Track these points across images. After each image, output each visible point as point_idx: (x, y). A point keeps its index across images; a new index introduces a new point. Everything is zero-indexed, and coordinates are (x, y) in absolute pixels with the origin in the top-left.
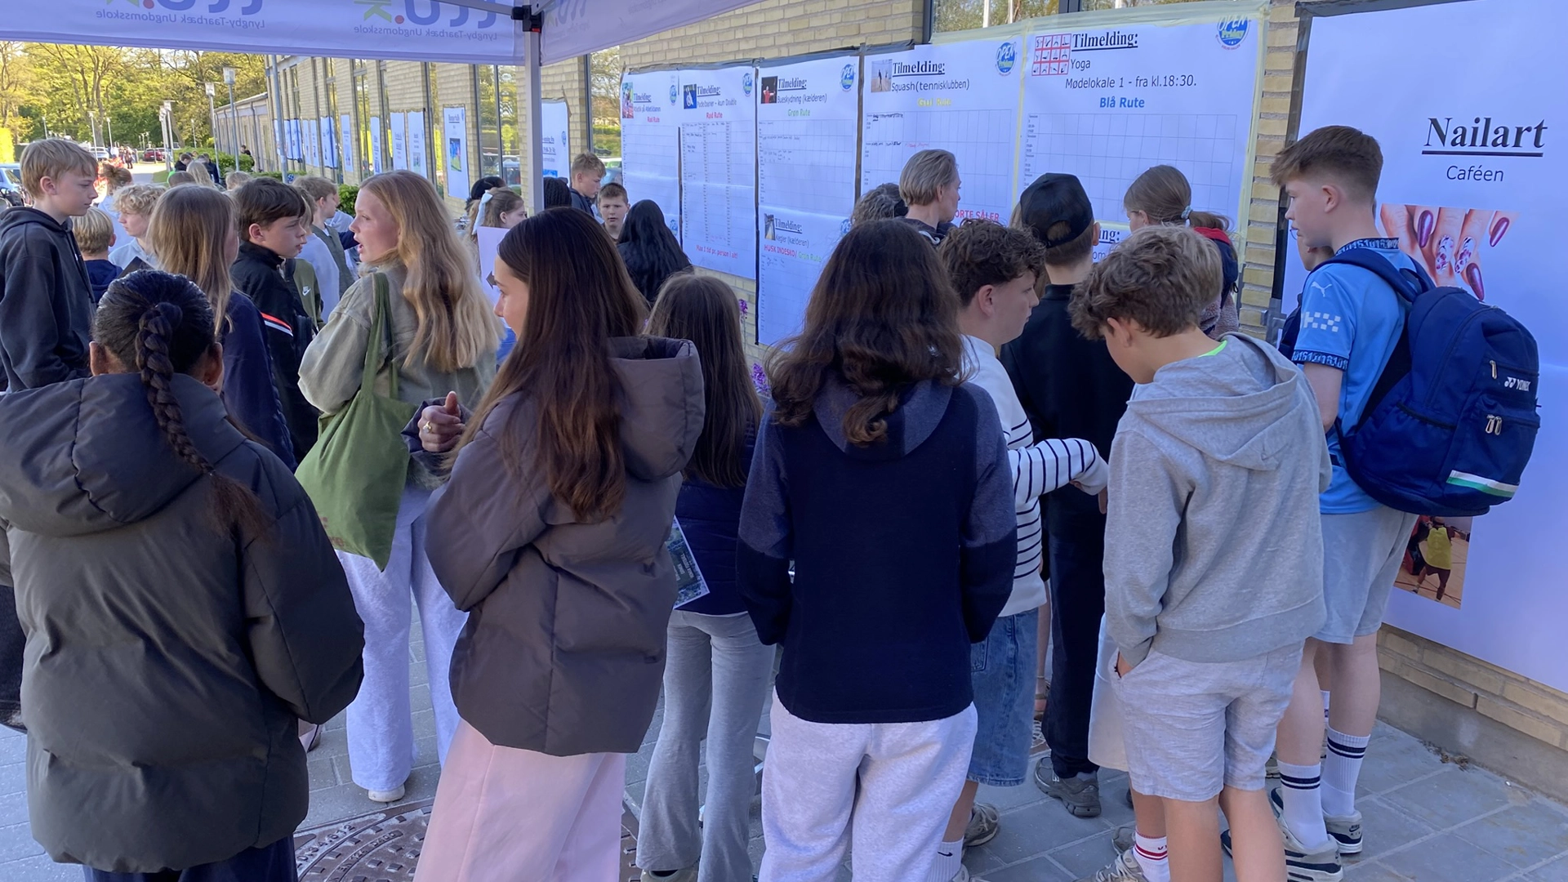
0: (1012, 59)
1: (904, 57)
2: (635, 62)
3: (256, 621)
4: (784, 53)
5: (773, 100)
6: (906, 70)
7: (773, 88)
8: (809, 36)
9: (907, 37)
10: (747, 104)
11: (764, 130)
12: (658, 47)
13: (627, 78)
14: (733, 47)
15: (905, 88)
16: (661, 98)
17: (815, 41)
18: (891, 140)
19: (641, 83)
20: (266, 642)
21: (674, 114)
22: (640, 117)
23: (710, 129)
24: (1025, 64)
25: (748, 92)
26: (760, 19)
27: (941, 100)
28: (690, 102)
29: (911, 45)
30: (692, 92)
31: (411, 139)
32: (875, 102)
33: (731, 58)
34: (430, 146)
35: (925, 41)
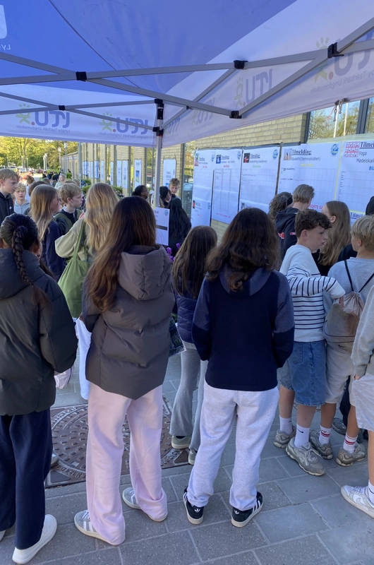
0: (337, 150)
1: (297, 148)
2: (200, 146)
3: (43, 335)
4: (253, 145)
5: (248, 161)
6: (297, 153)
7: (248, 157)
8: (263, 139)
9: (298, 140)
10: (238, 162)
11: (243, 172)
12: (209, 141)
13: (197, 152)
14: (235, 142)
15: (296, 159)
16: (208, 159)
17: (265, 141)
18: (289, 178)
19: (202, 154)
20: (45, 342)
21: (212, 165)
22: (200, 166)
23: (224, 171)
24: (341, 153)
25: (239, 158)
26: (245, 132)
27: (309, 164)
28: (218, 161)
29: (300, 143)
30: (219, 157)
31: (123, 170)
32: (284, 164)
33: (234, 146)
34: (129, 173)
35: (305, 142)
